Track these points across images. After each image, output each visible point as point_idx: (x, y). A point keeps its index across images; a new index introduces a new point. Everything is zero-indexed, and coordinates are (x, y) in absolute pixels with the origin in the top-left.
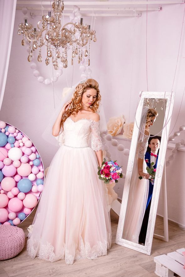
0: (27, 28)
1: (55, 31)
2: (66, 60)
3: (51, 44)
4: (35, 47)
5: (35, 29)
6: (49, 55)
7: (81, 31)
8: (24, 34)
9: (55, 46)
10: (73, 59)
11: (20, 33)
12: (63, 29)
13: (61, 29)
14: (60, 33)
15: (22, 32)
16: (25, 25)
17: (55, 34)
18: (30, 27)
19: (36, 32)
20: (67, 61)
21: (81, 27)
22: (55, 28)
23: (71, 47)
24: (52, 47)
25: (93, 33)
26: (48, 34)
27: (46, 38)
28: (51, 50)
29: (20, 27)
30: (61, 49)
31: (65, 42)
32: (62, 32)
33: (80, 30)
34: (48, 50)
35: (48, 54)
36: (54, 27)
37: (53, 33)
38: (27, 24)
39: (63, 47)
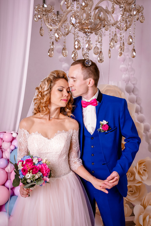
0: (45, 11)
1: (84, 12)
2: (101, 51)
3: (79, 30)
4: (57, 36)
5: (58, 12)
6: (76, 47)
7: (124, 8)
8: (42, 20)
9: (85, 33)
10: (111, 49)
11: (36, 18)
12: (96, 8)
13: (94, 7)
14: (92, 14)
15: (39, 16)
16: (43, 6)
17: (85, 15)
18: (49, 10)
19: (59, 16)
20: (102, 54)
21: (122, 2)
22: (84, 7)
23: (107, 33)
24: (81, 34)
25: (140, 11)
26: (75, 17)
27: (71, 22)
28: (79, 38)
29: (36, 11)
30: (93, 37)
31: (99, 26)
32: (95, 12)
33: (122, 6)
34: (76, 40)
35: (75, 45)
36: (84, 4)
37: (82, 15)
38: (45, 6)
39: (96, 34)
